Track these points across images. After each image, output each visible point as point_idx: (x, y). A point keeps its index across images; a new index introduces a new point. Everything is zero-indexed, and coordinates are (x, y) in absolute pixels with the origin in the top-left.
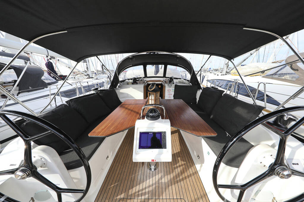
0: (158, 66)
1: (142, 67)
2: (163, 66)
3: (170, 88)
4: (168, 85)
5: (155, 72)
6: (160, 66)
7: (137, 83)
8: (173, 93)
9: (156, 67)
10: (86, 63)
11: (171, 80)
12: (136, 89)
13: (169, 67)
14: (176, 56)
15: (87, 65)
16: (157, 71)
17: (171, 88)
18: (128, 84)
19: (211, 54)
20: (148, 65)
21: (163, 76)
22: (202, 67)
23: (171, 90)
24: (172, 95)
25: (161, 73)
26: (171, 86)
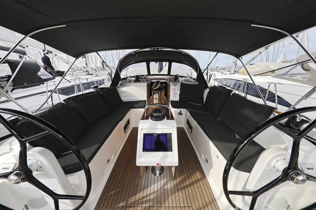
0: (162, 63)
1: (145, 64)
2: (168, 63)
3: (175, 87)
4: (173, 84)
6: (164, 63)
7: (140, 81)
8: (179, 92)
9: (159, 65)
11: (176, 78)
13: (174, 64)
14: (181, 53)
15: (86, 60)
16: (161, 69)
18: (130, 82)
19: (218, 51)
20: (151, 62)
21: (167, 74)
22: (208, 65)
23: (177, 89)
24: (177, 94)
25: (165, 71)
26: (176, 85)
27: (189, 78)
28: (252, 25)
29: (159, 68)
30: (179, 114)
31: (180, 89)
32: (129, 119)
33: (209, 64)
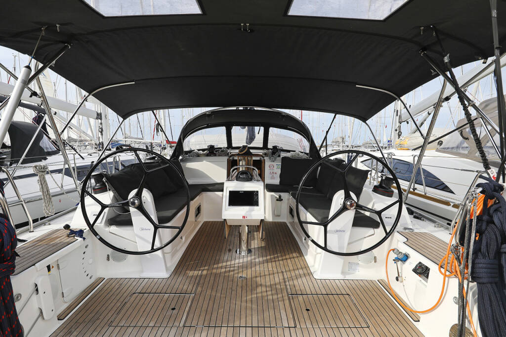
0: (253, 128)
1: (223, 129)
2: (262, 128)
3: (273, 163)
4: (270, 159)
5: (247, 139)
6: (257, 129)
7: (215, 155)
8: (279, 171)
9: (249, 131)
10: (101, 119)
11: (276, 150)
12: (214, 164)
13: (272, 130)
14: (280, 113)
15: (101, 124)
16: (251, 138)
17: (275, 164)
18: (198, 156)
19: (336, 112)
20: (234, 127)
21: (262, 146)
22: (327, 132)
23: (275, 166)
24: (276, 173)
25: (258, 141)
26: (275, 160)
27: (300, 153)
28: (357, 86)
29: (247, 136)
30: (277, 200)
31: (280, 166)
32: (200, 205)
33: (327, 130)
